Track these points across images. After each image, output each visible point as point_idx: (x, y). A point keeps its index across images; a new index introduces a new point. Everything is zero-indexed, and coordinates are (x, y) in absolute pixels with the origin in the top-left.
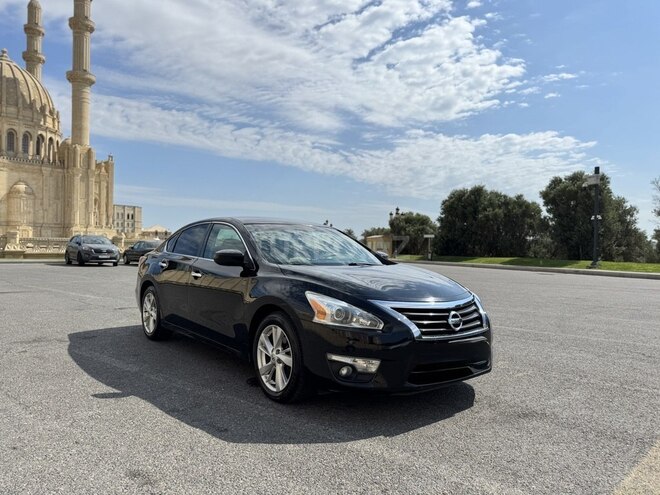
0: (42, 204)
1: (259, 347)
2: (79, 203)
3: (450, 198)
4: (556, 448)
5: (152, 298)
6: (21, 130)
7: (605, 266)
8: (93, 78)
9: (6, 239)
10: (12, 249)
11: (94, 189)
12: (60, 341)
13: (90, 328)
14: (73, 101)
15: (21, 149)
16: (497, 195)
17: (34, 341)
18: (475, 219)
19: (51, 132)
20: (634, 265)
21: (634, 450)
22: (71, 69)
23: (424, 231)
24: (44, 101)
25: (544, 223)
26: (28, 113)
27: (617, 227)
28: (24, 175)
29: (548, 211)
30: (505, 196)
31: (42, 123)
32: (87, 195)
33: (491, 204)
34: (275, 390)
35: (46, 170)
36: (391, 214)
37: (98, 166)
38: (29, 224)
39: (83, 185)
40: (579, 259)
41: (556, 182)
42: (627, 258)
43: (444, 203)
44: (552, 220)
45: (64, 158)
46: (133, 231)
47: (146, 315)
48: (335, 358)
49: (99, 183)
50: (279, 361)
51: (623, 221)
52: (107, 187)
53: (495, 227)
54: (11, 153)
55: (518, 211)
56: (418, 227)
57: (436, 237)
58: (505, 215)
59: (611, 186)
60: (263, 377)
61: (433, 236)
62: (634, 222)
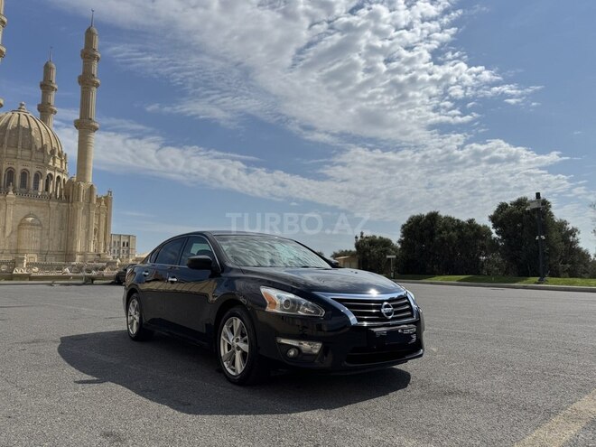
0: (48, 234)
1: (223, 337)
2: (81, 233)
3: (409, 222)
4: (472, 416)
5: (136, 303)
6: (33, 170)
7: (552, 282)
8: (98, 125)
9: (14, 264)
10: (20, 272)
11: (94, 221)
12: (55, 342)
13: (82, 332)
14: (79, 145)
15: (32, 186)
16: (451, 220)
17: (33, 342)
18: (431, 240)
19: (59, 171)
20: (578, 280)
21: (540, 417)
22: (78, 117)
23: (386, 252)
24: (54, 145)
25: (494, 243)
26: (40, 156)
27: (561, 246)
28: (34, 209)
29: (497, 233)
30: (458, 220)
31: (51, 164)
32: (88, 226)
33: (446, 228)
34: (234, 374)
35: (53, 204)
36: (356, 237)
37: (99, 200)
38: (35, 252)
39: (85, 217)
40: (529, 276)
41: (503, 207)
42: (573, 274)
43: (403, 227)
44: (501, 240)
45: (69, 194)
46: (128, 257)
47: (130, 319)
48: (283, 341)
49: (99, 215)
50: (239, 348)
51: (566, 241)
52: (106, 219)
53: (451, 248)
54: (23, 190)
55: (470, 233)
56: (381, 248)
57: (397, 257)
58: (459, 237)
59: (552, 210)
60: (225, 363)
61: (395, 257)
62: (577, 242)
